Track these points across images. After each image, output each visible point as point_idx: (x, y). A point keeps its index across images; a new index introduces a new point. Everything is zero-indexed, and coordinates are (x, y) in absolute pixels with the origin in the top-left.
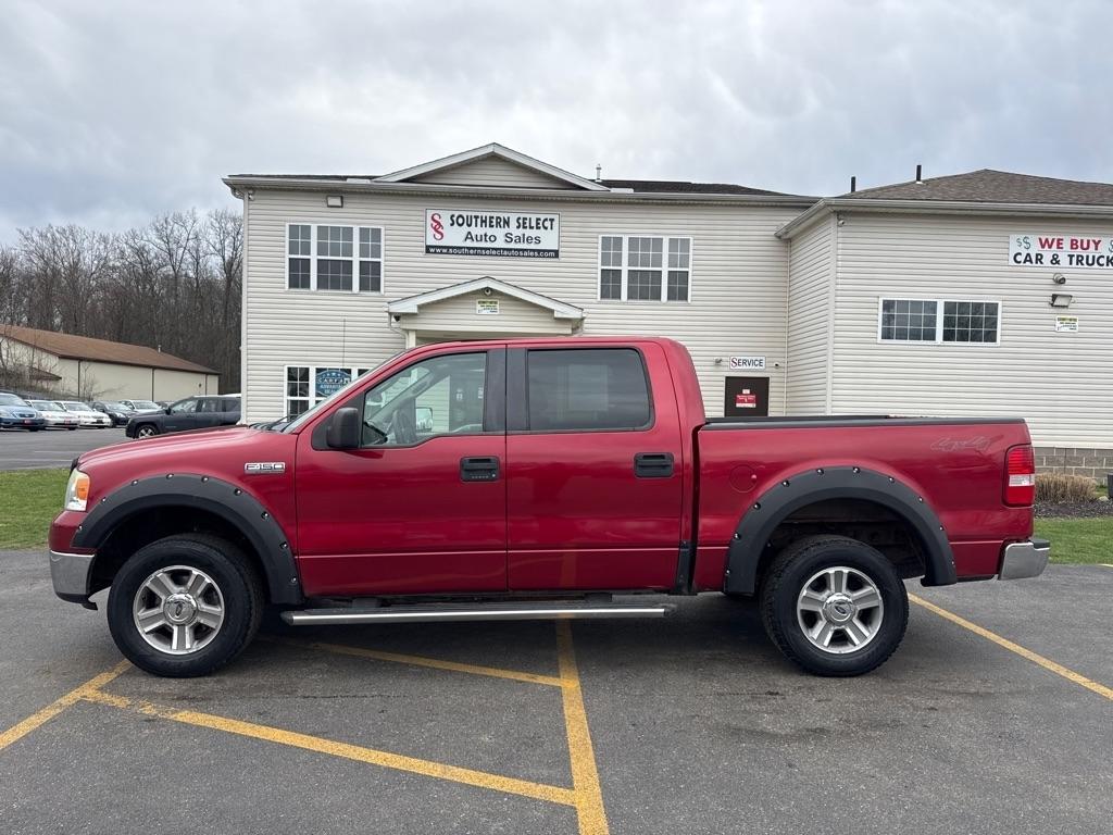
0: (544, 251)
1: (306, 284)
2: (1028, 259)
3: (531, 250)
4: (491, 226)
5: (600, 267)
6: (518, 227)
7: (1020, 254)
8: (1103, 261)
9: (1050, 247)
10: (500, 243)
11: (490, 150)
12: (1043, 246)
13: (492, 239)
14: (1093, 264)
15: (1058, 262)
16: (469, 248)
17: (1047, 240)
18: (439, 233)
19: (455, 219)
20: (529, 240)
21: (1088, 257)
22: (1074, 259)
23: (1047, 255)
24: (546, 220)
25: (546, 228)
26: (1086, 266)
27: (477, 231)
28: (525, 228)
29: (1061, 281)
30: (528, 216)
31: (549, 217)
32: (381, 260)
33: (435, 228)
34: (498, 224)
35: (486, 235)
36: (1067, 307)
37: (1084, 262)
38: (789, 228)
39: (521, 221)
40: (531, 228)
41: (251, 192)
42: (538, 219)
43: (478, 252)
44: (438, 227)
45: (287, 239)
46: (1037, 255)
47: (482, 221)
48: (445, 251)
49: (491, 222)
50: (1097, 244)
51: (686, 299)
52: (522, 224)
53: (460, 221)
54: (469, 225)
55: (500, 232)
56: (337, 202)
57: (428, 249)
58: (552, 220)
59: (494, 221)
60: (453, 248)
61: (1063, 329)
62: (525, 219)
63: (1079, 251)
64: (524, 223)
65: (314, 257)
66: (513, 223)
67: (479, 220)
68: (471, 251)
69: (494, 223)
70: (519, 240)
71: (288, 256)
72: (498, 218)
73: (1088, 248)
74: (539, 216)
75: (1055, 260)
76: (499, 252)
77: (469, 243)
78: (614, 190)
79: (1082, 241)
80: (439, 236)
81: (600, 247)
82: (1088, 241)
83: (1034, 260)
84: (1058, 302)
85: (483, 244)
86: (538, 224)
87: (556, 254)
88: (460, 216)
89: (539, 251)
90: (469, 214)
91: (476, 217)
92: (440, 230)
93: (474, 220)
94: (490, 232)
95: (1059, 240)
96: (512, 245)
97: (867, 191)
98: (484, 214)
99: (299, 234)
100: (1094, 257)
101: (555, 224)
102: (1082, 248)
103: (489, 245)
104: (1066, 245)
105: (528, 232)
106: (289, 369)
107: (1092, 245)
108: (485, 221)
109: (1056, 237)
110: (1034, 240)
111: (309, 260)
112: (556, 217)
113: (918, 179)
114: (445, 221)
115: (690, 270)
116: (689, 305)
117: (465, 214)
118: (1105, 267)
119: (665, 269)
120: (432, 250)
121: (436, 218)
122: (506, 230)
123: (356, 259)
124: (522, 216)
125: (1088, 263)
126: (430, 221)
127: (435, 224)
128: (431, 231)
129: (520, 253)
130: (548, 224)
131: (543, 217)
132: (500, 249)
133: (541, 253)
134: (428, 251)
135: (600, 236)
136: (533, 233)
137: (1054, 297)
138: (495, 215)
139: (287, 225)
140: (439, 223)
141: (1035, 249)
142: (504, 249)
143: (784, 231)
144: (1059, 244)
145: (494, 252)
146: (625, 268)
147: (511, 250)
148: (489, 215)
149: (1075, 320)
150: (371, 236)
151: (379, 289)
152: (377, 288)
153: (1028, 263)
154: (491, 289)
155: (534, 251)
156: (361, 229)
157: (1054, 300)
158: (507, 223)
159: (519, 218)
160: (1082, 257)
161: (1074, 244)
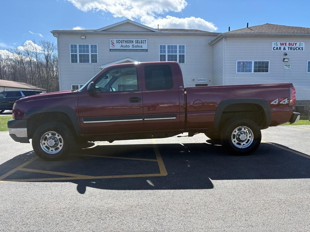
0: (144, 50)
1: (76, 62)
2: (277, 49)
3: (140, 50)
4: (128, 43)
5: (160, 54)
6: (136, 43)
7: (275, 47)
8: (297, 49)
9: (283, 45)
10: (131, 48)
11: (127, 21)
12: (281, 45)
13: (129, 46)
14: (295, 50)
15: (285, 49)
16: (122, 49)
17: (282, 43)
18: (113, 45)
19: (118, 41)
20: (139, 47)
21: (293, 48)
22: (290, 48)
23: (282, 47)
24: (144, 41)
25: (144, 43)
26: (293, 50)
27: (124, 44)
28: (138, 43)
29: (286, 55)
30: (138, 40)
31: (144, 40)
32: (97, 54)
33: (112, 44)
34: (130, 42)
35: (127, 46)
36: (287, 62)
37: (292, 49)
38: (212, 42)
39: (136, 41)
40: (140, 43)
41: (59, 35)
42: (141, 41)
43: (124, 50)
44: (113, 44)
45: (70, 49)
46: (280, 47)
47: (125, 42)
48: (115, 50)
49: (128, 42)
50: (296, 44)
51: (184, 63)
52: (137, 42)
53: (119, 42)
54: (122, 43)
55: (130, 45)
56: (84, 37)
57: (110, 50)
58: (145, 41)
59: (129, 41)
60: (117, 49)
61: (286, 68)
62: (138, 41)
63: (291, 46)
64: (138, 42)
65: (78, 54)
66: (134, 42)
67: (124, 41)
68: (123, 50)
69: (129, 42)
70: (136, 47)
71: (71, 54)
72: (130, 40)
73: (293, 45)
74: (141, 40)
75: (284, 49)
76: (131, 50)
77: (122, 48)
78: (163, 32)
79: (292, 43)
80: (113, 46)
81: (159, 49)
82: (293, 43)
83: (279, 49)
84: (285, 60)
85: (126, 48)
86: (141, 42)
87: (147, 50)
88: (119, 40)
89: (142, 50)
90: (122, 39)
91: (124, 40)
92: (114, 44)
93: (123, 41)
94: (128, 44)
95: (285, 43)
96: (134, 48)
97: (233, 31)
98: (126, 40)
99: (74, 47)
100: (295, 48)
101: (146, 42)
102: (292, 45)
103: (127, 48)
104: (287, 44)
105: (139, 44)
106: (73, 86)
107: (294, 44)
108: (126, 42)
109: (285, 42)
110: (279, 43)
111: (77, 54)
112: (146, 40)
113: (248, 27)
114: (115, 42)
115: (185, 54)
116: (185, 64)
117: (120, 40)
118: (298, 50)
119: (178, 54)
120: (111, 50)
121: (112, 41)
122: (132, 44)
123: (90, 54)
124: (137, 40)
125: (293, 49)
126: (110, 42)
127: (112, 43)
128: (111, 45)
129: (136, 50)
130: (144, 42)
131: (143, 40)
132: (131, 49)
133: (143, 50)
134: (110, 51)
135: (159, 45)
136: (140, 45)
137: (284, 59)
138: (129, 40)
139: (70, 44)
140: (113, 43)
141: (279, 46)
142: (132, 49)
143: (211, 42)
144: (285, 44)
145: (129, 50)
146: (167, 54)
147: (134, 49)
148: (127, 40)
149: (290, 65)
150: (94, 47)
151: (97, 62)
152: (96, 62)
153: (277, 50)
154: (129, 61)
155: (141, 50)
156: (91, 45)
157: (284, 60)
158: (133, 42)
159: (136, 40)
160: (292, 48)
161: (289, 44)
